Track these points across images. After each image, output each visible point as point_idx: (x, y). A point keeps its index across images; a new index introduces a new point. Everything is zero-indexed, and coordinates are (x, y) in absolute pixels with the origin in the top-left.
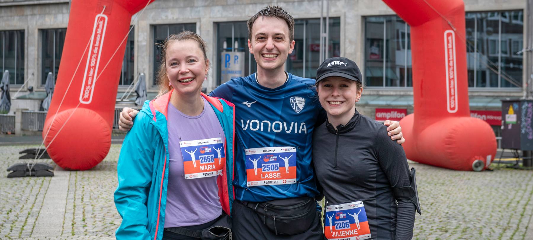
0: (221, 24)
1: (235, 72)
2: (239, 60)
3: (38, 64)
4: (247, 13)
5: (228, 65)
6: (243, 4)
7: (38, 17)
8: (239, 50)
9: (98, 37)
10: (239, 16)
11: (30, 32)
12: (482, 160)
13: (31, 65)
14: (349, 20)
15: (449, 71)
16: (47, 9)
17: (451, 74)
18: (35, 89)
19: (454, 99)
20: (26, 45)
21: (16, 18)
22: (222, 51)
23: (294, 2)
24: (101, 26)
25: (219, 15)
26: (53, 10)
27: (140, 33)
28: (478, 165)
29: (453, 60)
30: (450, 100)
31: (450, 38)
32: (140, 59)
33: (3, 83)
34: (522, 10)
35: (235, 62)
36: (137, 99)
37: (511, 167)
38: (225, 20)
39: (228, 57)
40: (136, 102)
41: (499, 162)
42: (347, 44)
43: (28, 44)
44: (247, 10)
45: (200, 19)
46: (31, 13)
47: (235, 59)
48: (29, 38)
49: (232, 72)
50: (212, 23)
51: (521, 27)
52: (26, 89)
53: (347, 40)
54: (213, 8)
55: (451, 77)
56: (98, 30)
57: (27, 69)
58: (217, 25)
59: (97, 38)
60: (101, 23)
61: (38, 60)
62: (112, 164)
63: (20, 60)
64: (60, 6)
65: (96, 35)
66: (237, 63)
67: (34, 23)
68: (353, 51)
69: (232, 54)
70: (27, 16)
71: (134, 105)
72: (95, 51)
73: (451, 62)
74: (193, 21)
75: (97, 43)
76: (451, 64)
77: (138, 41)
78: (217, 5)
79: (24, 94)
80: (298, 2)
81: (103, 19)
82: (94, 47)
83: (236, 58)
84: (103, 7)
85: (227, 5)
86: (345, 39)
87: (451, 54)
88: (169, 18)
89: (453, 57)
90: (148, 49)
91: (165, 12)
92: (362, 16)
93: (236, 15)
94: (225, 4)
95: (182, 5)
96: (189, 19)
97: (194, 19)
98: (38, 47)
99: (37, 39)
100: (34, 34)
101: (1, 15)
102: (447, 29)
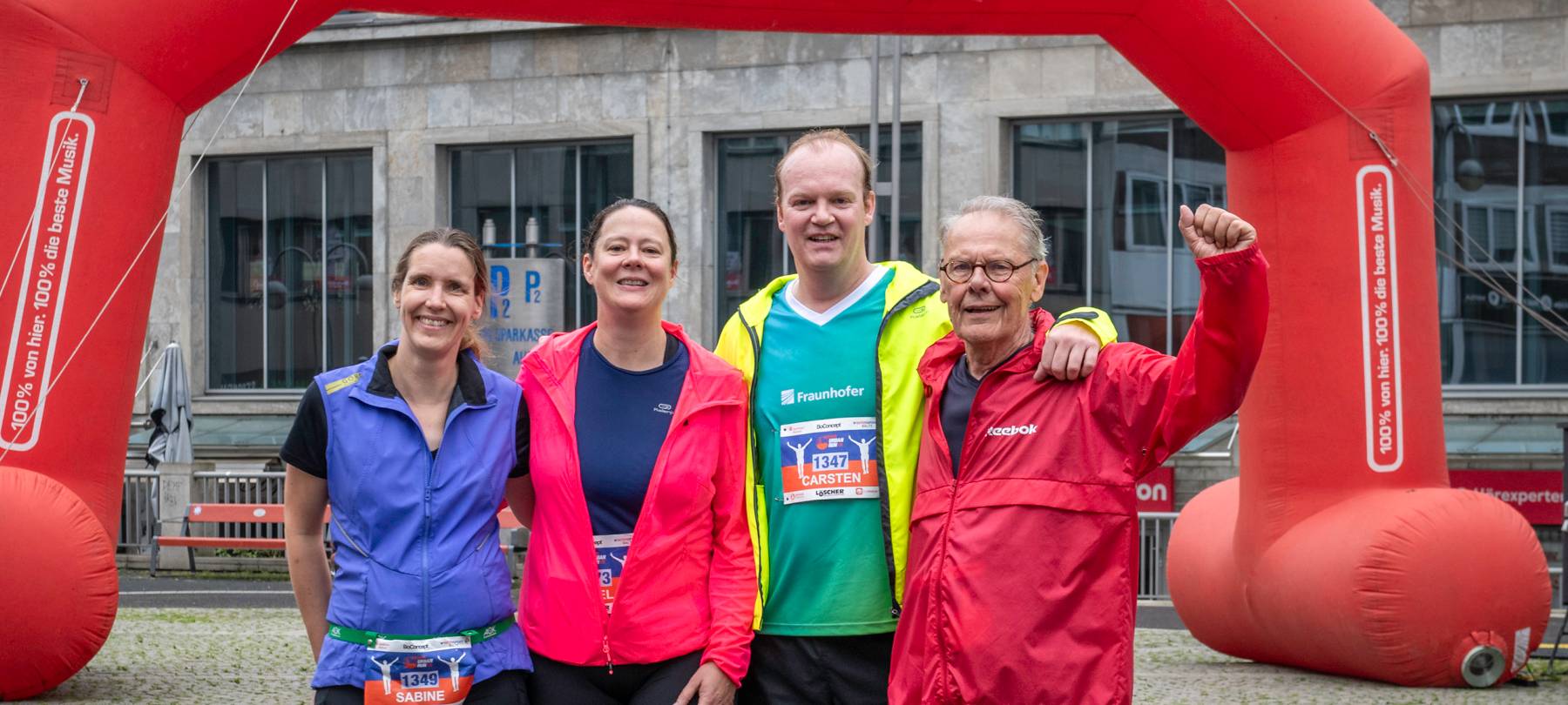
0: (465, 154)
1: (529, 334)
2: (543, 287)
4: (564, 111)
5: (500, 307)
6: (550, 76)
8: (544, 253)
9: (61, 199)
10: (537, 121)
12: (1498, 645)
14: (953, 136)
15: (1372, 318)
17: (1381, 328)
19: (1393, 424)
23: (745, 67)
24: (70, 156)
25: (458, 120)
28: (1483, 662)
29: (1387, 276)
30: (1377, 426)
31: (1376, 194)
35: (528, 299)
36: (152, 439)
38: (482, 137)
39: (499, 275)
40: (150, 451)
41: (1554, 656)
44: (567, 97)
45: (386, 133)
47: (529, 286)
49: (518, 335)
50: (432, 150)
54: (436, 92)
55: (1381, 339)
56: (61, 170)
58: (453, 156)
59: (57, 202)
60: (72, 143)
62: (116, 678)
65: (53, 188)
66: (536, 301)
69: (516, 266)
71: (145, 463)
72: (51, 250)
73: (1381, 283)
74: (359, 143)
75: (58, 219)
76: (1381, 292)
78: (454, 83)
80: (758, 66)
81: (79, 128)
82: (44, 238)
83: (533, 279)
84: (81, 85)
85: (489, 80)
87: (1379, 250)
88: (266, 133)
89: (1387, 265)
90: (188, 249)
91: (253, 108)
92: (1002, 119)
93: (526, 120)
94: (483, 77)
95: (315, 81)
96: (342, 133)
97: (365, 133)
102: (1365, 161)
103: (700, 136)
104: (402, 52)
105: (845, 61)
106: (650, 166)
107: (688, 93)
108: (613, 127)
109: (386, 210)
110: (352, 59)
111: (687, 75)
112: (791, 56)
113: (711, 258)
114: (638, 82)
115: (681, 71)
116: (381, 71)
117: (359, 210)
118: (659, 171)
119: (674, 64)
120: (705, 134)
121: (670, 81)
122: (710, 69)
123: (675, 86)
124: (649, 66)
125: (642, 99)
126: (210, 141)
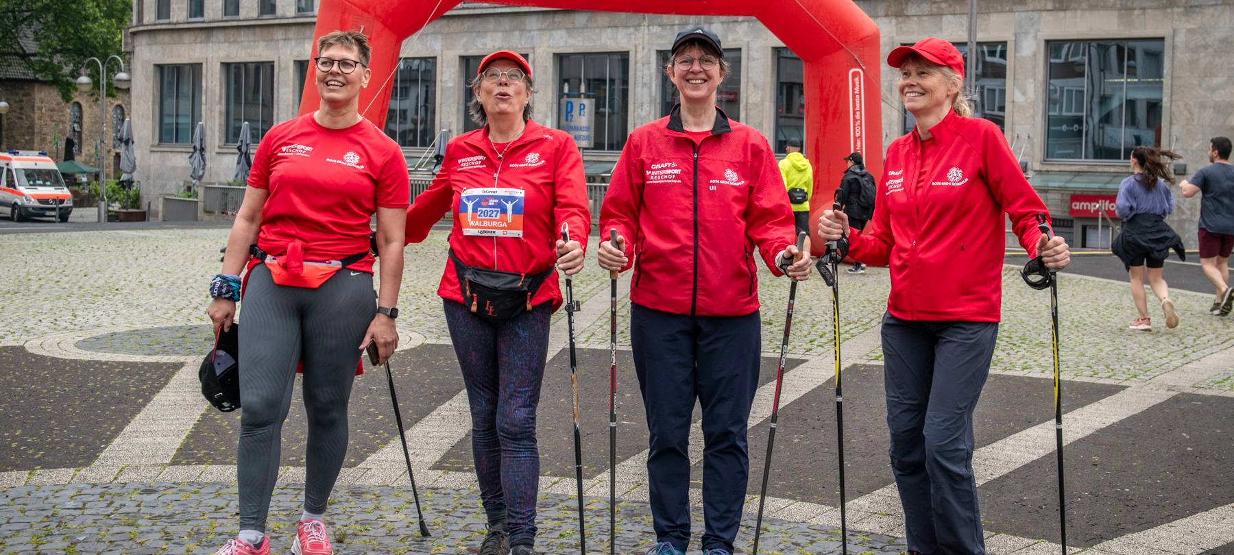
0: (565, 57)
1: (581, 129)
2: (586, 110)
3: (293, 114)
4: (603, 41)
5: (569, 118)
6: (598, 27)
7: (293, 43)
8: (586, 96)
10: (592, 44)
11: (283, 65)
13: (283, 115)
14: (753, 54)
15: (854, 126)
17: (858, 130)
21: (262, 44)
22: (563, 97)
23: (674, 25)
25: (562, 44)
27: (444, 69)
29: (860, 111)
31: (857, 79)
32: (443, 108)
33: (242, 141)
34: (1006, 43)
35: (580, 115)
38: (571, 50)
39: (569, 105)
42: (751, 88)
43: (278, 84)
44: (604, 35)
45: (534, 48)
46: (284, 37)
47: (581, 110)
48: (281, 74)
49: (576, 129)
50: (552, 56)
51: (1004, 68)
53: (751, 84)
54: (554, 32)
55: (857, 135)
58: (560, 58)
61: (293, 107)
66: (583, 115)
67: (289, 52)
68: (759, 100)
69: (573, 100)
70: (278, 40)
73: (858, 113)
76: (858, 117)
77: (441, 81)
78: (560, 29)
83: (582, 107)
85: (574, 28)
86: (748, 82)
87: (858, 102)
88: (488, 47)
89: (860, 107)
90: (457, 92)
91: (483, 38)
92: (773, 48)
93: (588, 44)
94: (571, 26)
95: (507, 27)
97: (525, 48)
98: (294, 88)
99: (292, 76)
100: (287, 68)
101: (239, 40)
102: (852, 67)
103: (655, 52)
104: (541, 16)
105: (713, 23)
106: (636, 63)
107: (651, 34)
108: (622, 48)
110: (521, 18)
111: (651, 27)
112: (691, 22)
113: (658, 100)
114: (632, 30)
115: (648, 26)
116: (533, 23)
118: (639, 65)
119: (646, 23)
120: (658, 51)
121: (644, 30)
122: (660, 26)
123: (646, 32)
124: (636, 23)
125: (633, 37)
126: (466, 50)
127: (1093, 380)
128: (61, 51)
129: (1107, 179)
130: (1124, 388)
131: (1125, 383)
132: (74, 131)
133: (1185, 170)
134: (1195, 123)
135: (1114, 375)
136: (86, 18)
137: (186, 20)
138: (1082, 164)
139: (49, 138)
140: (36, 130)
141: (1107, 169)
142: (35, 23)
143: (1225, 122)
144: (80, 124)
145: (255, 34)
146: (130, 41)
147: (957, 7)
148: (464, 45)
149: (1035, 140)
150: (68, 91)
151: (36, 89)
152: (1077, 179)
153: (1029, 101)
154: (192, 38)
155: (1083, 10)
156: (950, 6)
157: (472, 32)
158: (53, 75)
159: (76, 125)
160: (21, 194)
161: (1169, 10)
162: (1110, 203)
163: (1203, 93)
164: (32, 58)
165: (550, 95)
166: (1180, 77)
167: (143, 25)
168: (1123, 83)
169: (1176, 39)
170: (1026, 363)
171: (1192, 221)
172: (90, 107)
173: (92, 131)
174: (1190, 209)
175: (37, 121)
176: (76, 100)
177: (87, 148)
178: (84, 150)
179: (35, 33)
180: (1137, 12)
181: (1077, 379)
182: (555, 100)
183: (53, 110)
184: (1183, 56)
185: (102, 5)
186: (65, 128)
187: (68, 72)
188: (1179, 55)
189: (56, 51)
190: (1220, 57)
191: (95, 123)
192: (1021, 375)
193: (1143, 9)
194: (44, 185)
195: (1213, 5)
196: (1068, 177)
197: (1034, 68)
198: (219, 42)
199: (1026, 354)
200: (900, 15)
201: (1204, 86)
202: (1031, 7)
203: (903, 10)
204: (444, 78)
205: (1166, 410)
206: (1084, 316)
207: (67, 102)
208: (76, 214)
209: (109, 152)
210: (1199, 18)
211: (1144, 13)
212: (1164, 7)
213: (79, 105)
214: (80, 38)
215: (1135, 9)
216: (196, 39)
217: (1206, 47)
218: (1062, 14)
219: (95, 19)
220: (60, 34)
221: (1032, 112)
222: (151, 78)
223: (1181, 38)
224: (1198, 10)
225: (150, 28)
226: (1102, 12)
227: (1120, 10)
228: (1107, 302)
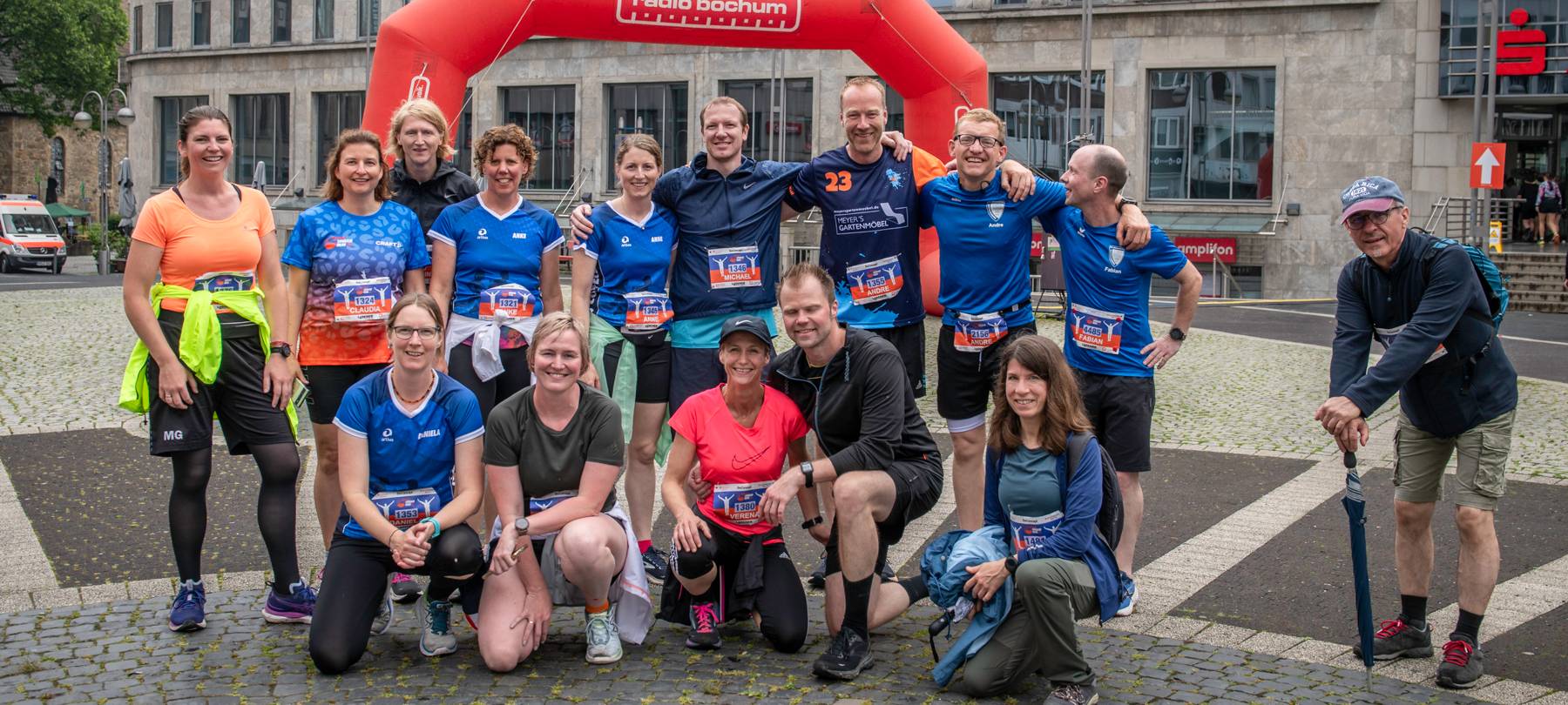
0: (616, 88)
3: (311, 151)
4: (658, 70)
6: (653, 54)
7: (311, 72)
10: (646, 73)
11: (299, 97)
13: (299, 153)
14: (826, 84)
16: (327, 60)
18: (306, 193)
20: (291, 120)
21: (276, 74)
22: (617, 132)
25: (612, 73)
26: (338, 60)
27: (481, 102)
34: (1103, 72)
37: (1053, 318)
38: (622, 80)
42: (824, 122)
44: (660, 64)
45: (581, 78)
46: (300, 66)
48: (297, 107)
50: (601, 86)
52: (291, 192)
53: (823, 117)
54: (604, 60)
57: (294, 158)
58: (610, 88)
60: (420, 89)
61: (311, 144)
63: (281, 144)
64: (349, 54)
67: (306, 83)
68: (832, 134)
70: (293, 70)
74: (570, 82)
77: (478, 114)
78: (611, 56)
79: (289, 200)
81: (423, 83)
84: (425, 66)
85: (626, 56)
86: (820, 115)
88: (530, 77)
91: (524, 66)
93: (640, 73)
94: (623, 53)
95: (551, 55)
96: (562, 78)
97: (572, 78)
98: (312, 123)
99: (309, 110)
100: (304, 100)
101: (250, 69)
102: (958, 105)
106: (695, 94)
107: (712, 62)
108: (680, 77)
109: (581, 112)
111: (712, 55)
114: (690, 58)
115: (709, 53)
116: (580, 49)
117: (570, 111)
118: (699, 97)
120: (719, 81)
121: (706, 57)
123: (707, 59)
124: (696, 51)
125: (692, 65)
126: (506, 80)
127: (1276, 454)
128: (43, 81)
129: (1215, 220)
130: (1314, 463)
131: (1313, 458)
132: (56, 169)
133: (1299, 210)
134: (1309, 159)
135: (1298, 448)
136: (71, 44)
137: (190, 48)
138: (1186, 203)
139: (28, 177)
140: (14, 169)
141: (1214, 209)
142: (14, 50)
143: (1340, 158)
144: (63, 162)
145: (267, 63)
146: (126, 70)
147: (1050, 33)
148: (502, 75)
149: (1136, 178)
150: (51, 124)
151: (14, 124)
152: (1183, 220)
153: (1129, 135)
154: (197, 68)
155: (1187, 36)
156: (1043, 31)
157: (512, 60)
158: (34, 108)
159: (58, 163)
160: (10, 243)
161: (1280, 37)
162: (1218, 246)
163: (1317, 126)
164: (9, 89)
165: (600, 130)
166: (1292, 110)
167: (142, 54)
168: (1230, 115)
169: (1288, 68)
170: (1199, 436)
171: (1307, 265)
172: (74, 142)
173: (76, 170)
174: (1304, 253)
175: (15, 160)
176: (58, 135)
177: (70, 189)
178: (68, 191)
179: (14, 61)
180: (1245, 39)
181: (1260, 454)
182: (606, 135)
183: (31, 147)
184: (1295, 87)
185: (88, 29)
186: (46, 166)
187: (50, 104)
188: (1292, 86)
189: (37, 81)
190: (1335, 88)
191: (79, 161)
192: (1200, 449)
193: (1253, 35)
194: (35, 232)
195: (1327, 31)
196: (1175, 219)
197: (1135, 98)
198: (227, 72)
199: (1196, 425)
200: (988, 41)
201: (1318, 118)
202: (1132, 33)
203: (991, 36)
204: (482, 111)
205: (1368, 488)
206: (1235, 379)
207: (49, 137)
208: (71, 264)
209: (95, 192)
210: (1312, 46)
211: (1253, 40)
212: (1275, 34)
213: (61, 141)
214: (64, 66)
215: (1243, 35)
216: (201, 69)
217: (1320, 76)
218: (1164, 41)
219: (81, 45)
220: (41, 62)
221: (1133, 147)
222: (152, 112)
223: (1293, 68)
224: (1311, 36)
225: (149, 56)
226: (1208, 39)
227: (1227, 36)
228: (1252, 362)
